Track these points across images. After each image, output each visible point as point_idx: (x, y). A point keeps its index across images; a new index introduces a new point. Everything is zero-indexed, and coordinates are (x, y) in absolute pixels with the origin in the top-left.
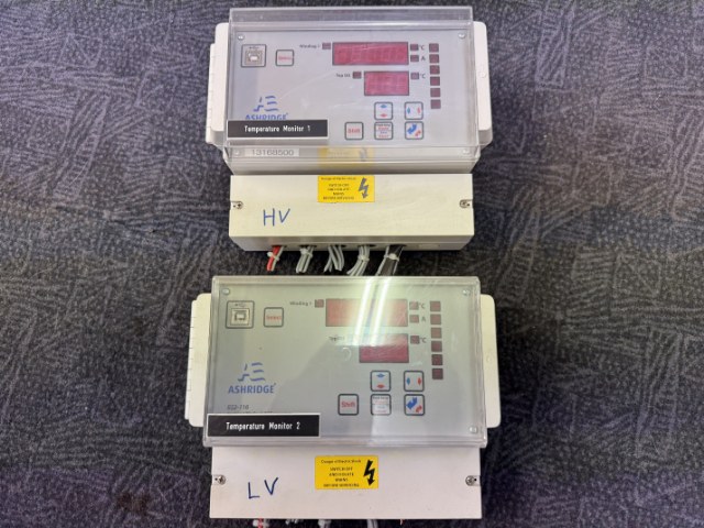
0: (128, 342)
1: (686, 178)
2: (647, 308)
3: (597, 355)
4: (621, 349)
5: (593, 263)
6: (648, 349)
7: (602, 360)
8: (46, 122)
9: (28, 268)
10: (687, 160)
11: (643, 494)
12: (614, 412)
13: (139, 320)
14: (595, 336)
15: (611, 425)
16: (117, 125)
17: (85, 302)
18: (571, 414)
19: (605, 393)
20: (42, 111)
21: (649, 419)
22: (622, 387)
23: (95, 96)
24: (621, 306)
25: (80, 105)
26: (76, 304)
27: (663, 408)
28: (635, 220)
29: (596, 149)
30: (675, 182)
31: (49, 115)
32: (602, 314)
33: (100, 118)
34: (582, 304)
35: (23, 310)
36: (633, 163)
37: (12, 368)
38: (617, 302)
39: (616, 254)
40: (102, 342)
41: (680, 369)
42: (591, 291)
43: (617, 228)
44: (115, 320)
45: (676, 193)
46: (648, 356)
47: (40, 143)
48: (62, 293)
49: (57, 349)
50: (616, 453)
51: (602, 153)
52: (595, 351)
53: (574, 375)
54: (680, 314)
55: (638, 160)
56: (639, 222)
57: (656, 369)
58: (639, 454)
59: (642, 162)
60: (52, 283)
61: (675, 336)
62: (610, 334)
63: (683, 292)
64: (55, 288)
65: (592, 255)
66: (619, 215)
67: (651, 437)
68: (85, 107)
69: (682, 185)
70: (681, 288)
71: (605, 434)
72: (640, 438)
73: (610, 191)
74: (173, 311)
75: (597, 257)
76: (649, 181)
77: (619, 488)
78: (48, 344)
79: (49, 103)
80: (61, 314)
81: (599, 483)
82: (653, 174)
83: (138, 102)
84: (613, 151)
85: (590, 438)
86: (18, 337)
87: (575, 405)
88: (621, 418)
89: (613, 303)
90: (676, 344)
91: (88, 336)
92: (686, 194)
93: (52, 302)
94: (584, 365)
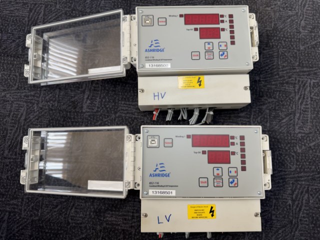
0: (70, 112)
1: (305, 14)
2: (294, 71)
3: (275, 93)
4: (285, 89)
5: (269, 54)
6: (296, 88)
7: (278, 94)
8: (16, 20)
9: (18, 86)
10: (304, 6)
11: (301, 147)
12: (285, 115)
13: (73, 102)
14: (273, 85)
15: (284, 121)
16: (50, 17)
17: (47, 98)
18: (267, 118)
19: (280, 108)
20: (13, 15)
21: (299, 117)
22: (287, 104)
23: (37, 5)
24: (283, 71)
25: (31, 10)
26: (43, 99)
27: (305, 111)
28: (285, 34)
29: (265, 5)
30: (301, 16)
31: (17, 16)
32: (275, 75)
33: (41, 15)
34: (266, 72)
35: (19, 104)
36: (282, 10)
37: (18, 130)
38: (281, 69)
39: (278, 50)
40: (58, 114)
41: (311, 94)
42: (269, 66)
43: (278, 38)
44: (62, 104)
45: (301, 20)
46: (297, 91)
47: (14, 29)
48: (36, 95)
49: (37, 119)
50: (288, 132)
51: (268, 7)
52: (274, 91)
53: (267, 102)
54: (308, 71)
55: (284, 8)
56: (287, 34)
57: (301, 95)
58: (297, 131)
59: (285, 9)
60: (31, 91)
61: (307, 81)
62: (280, 83)
63: (309, 62)
64: (32, 93)
65: (268, 51)
66: (278, 33)
67: (301, 124)
68: (33, 11)
69: (303, 17)
70: (307, 60)
71: (282, 125)
72: (297, 124)
73: (273, 23)
74: (89, 96)
75: (271, 51)
76: (289, 17)
77: (290, 146)
78: (33, 118)
79: (16, 11)
80: (37, 104)
81: (282, 145)
82: (290, 13)
83: (58, 6)
84: (272, 5)
85: (276, 127)
86: (19, 116)
87: (268, 114)
88: (288, 118)
89: (279, 70)
90: (308, 84)
91: (51, 112)
92: (305, 20)
93: (32, 99)
94: (271, 97)
